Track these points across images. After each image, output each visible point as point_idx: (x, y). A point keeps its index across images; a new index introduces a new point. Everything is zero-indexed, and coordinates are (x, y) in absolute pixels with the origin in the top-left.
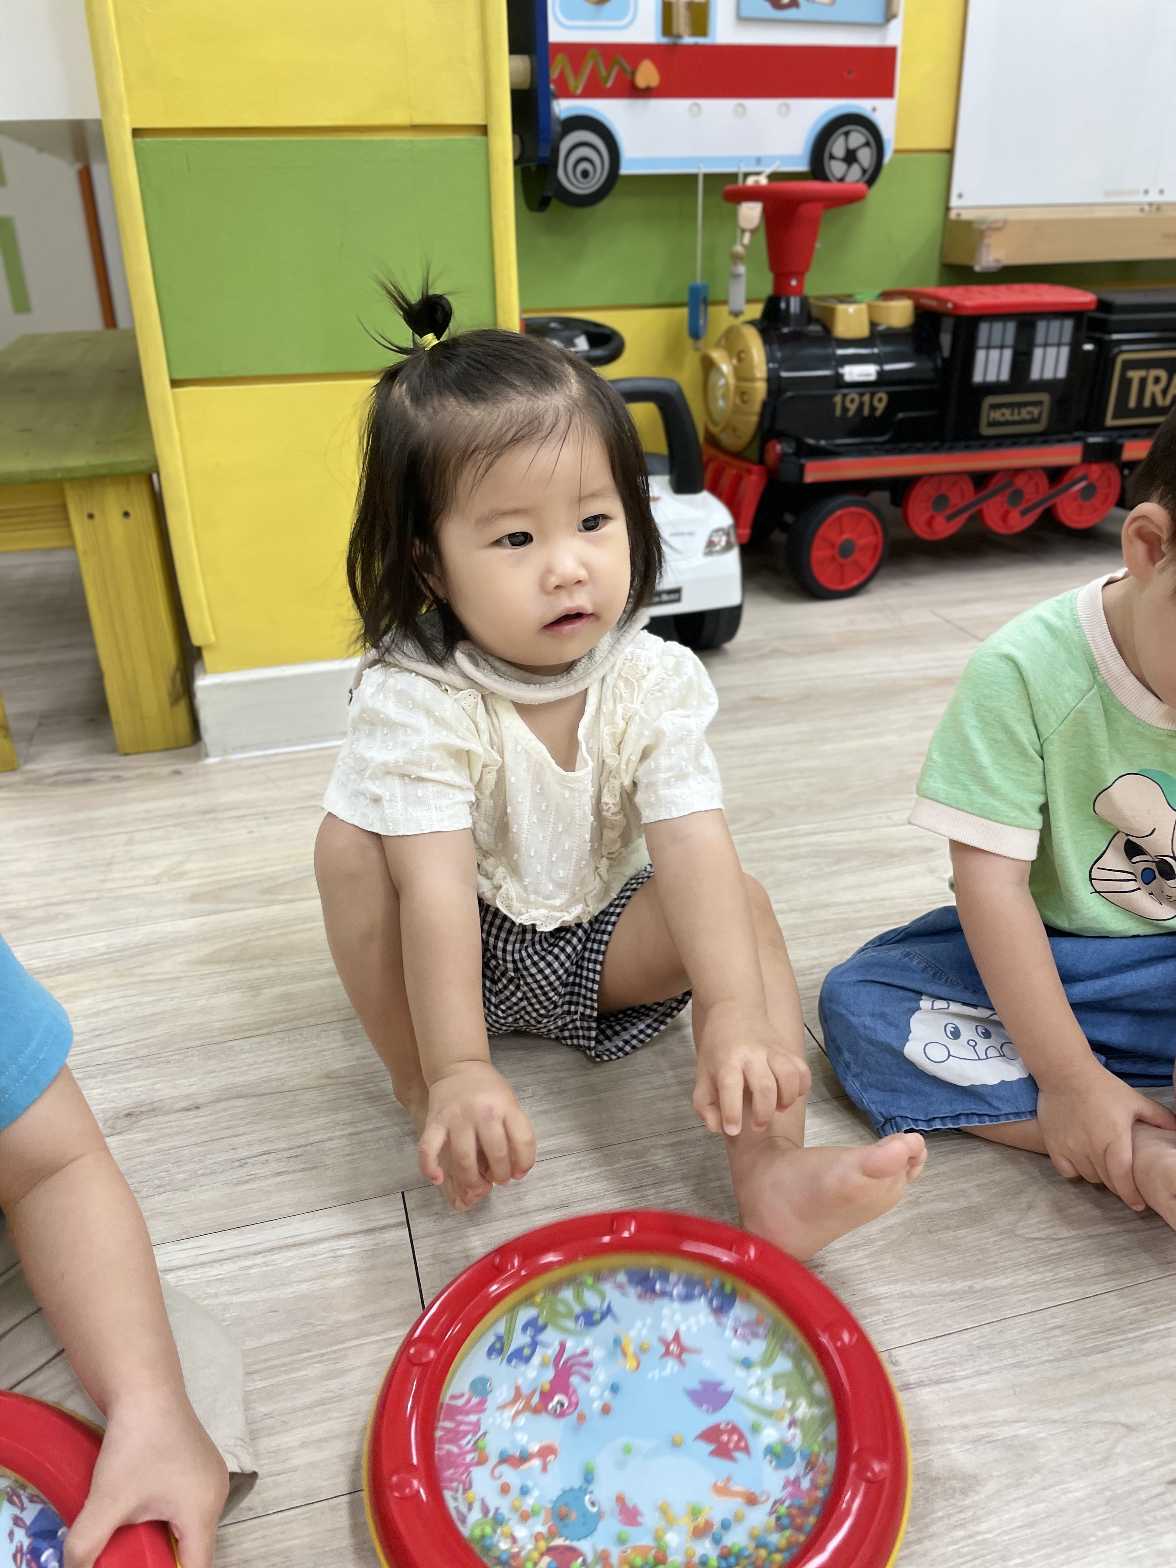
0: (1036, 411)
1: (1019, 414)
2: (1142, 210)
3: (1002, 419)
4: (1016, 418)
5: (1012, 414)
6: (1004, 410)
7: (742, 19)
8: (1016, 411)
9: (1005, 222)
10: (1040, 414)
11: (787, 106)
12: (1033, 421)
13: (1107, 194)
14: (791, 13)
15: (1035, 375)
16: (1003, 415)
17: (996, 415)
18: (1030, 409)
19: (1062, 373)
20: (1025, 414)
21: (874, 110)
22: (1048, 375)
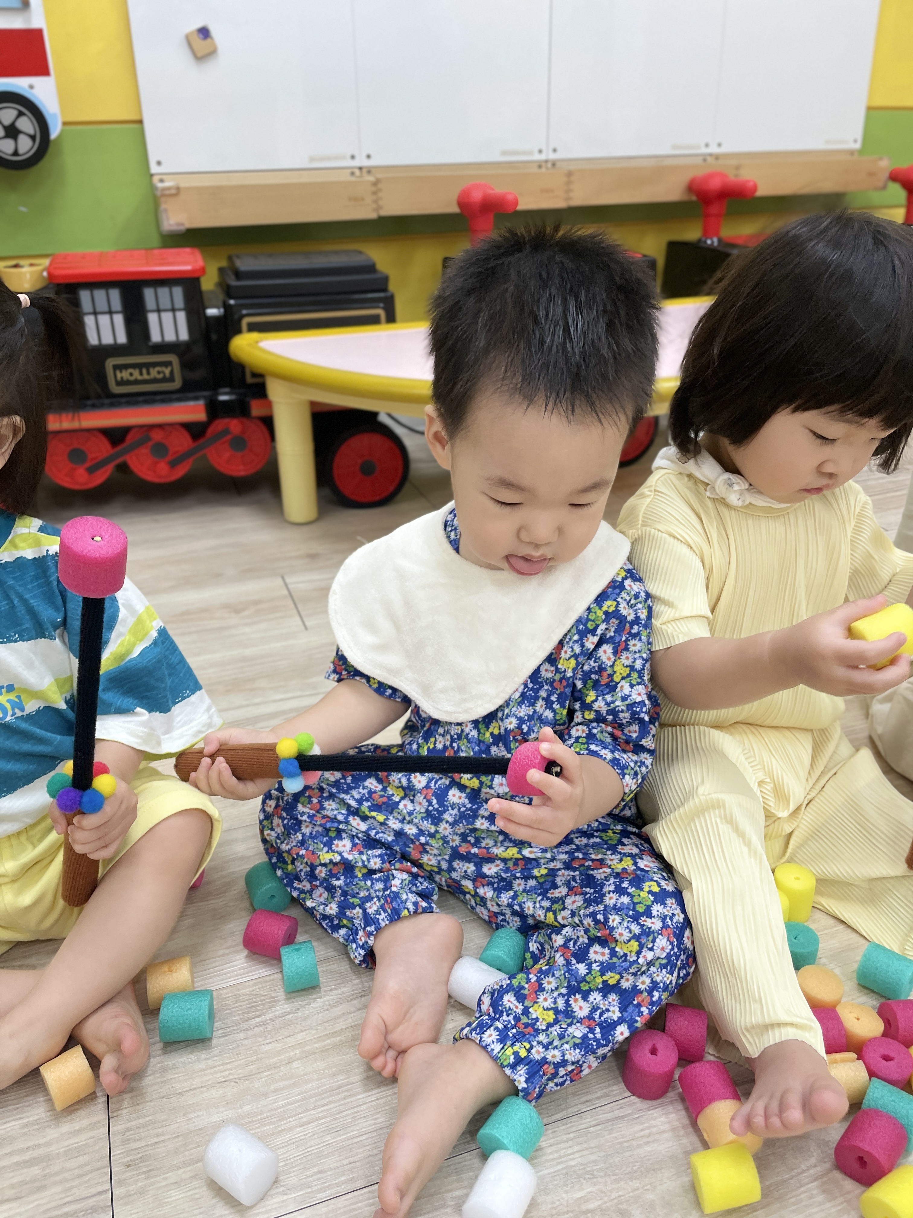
0: (167, 371)
1: (148, 373)
2: (353, 174)
3: (132, 378)
4: (146, 377)
5: (141, 374)
6: (130, 370)
8: (144, 371)
9: (178, 189)
10: (172, 372)
12: (164, 380)
13: (312, 159)
15: (155, 337)
16: (131, 374)
17: (124, 375)
18: (158, 369)
19: (184, 336)
20: (154, 373)
21: (31, 87)
22: (170, 337)
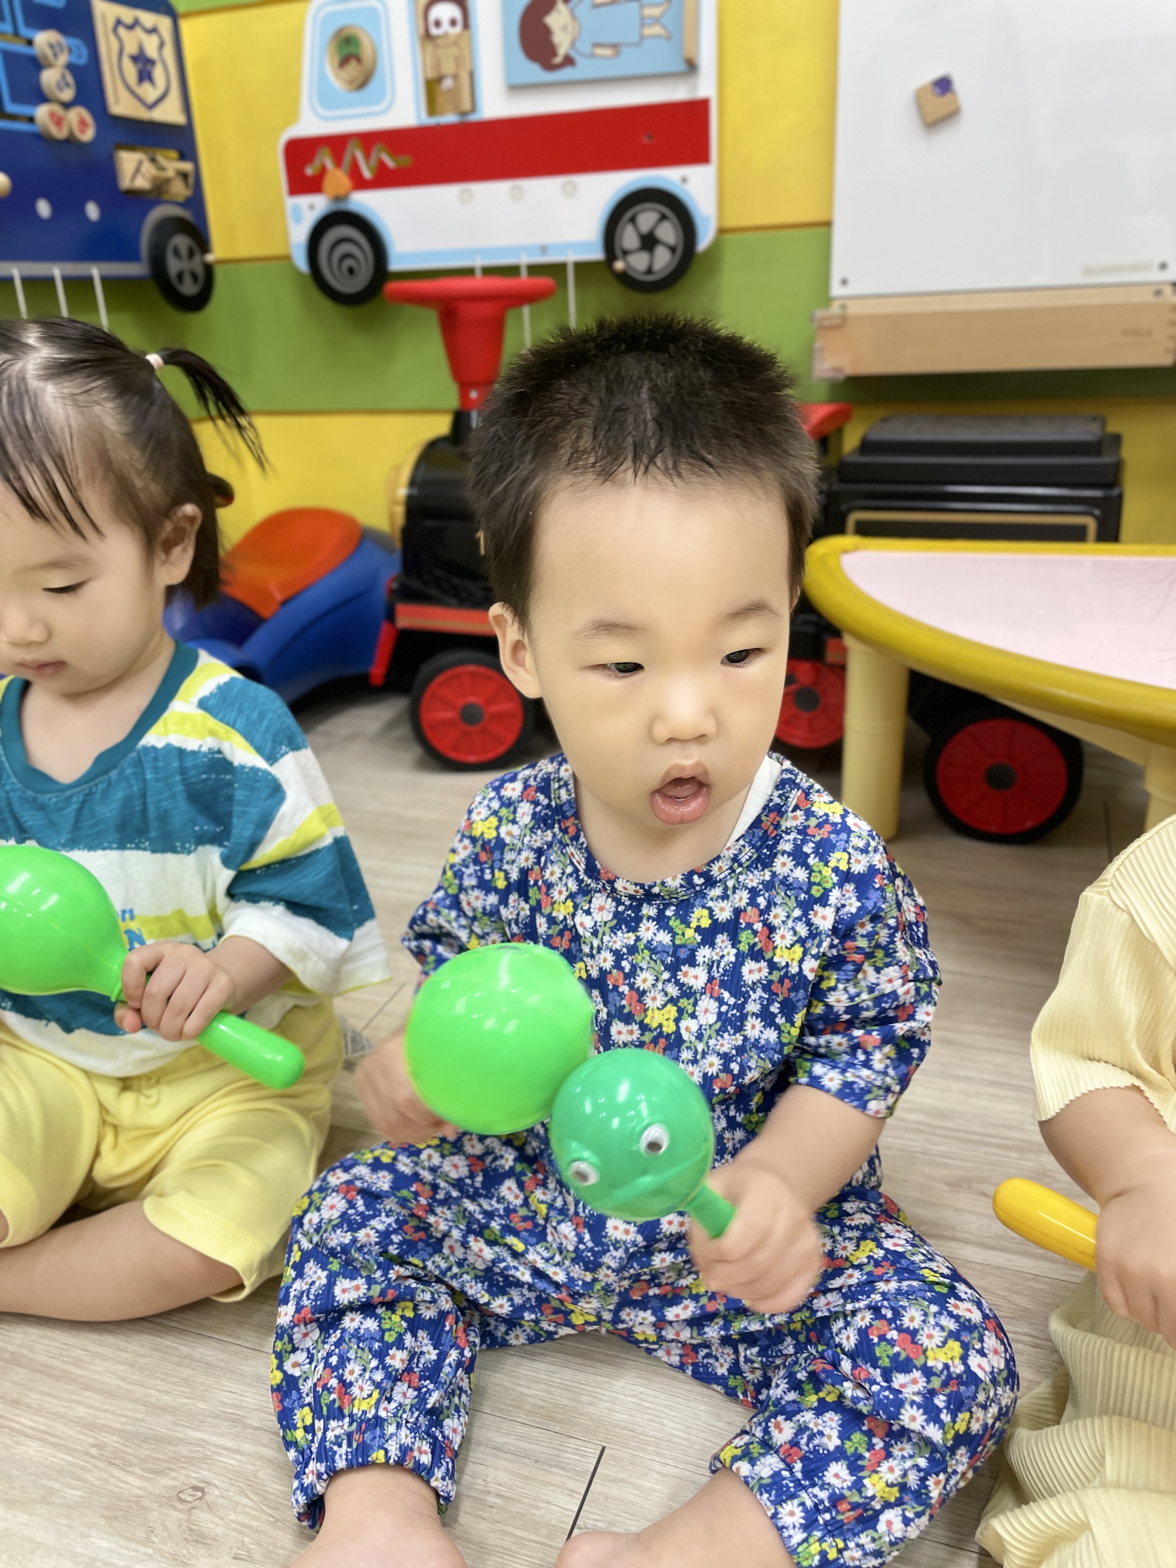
7: (516, 88)
11: (574, 184)
14: (566, 74)
21: (684, 180)
